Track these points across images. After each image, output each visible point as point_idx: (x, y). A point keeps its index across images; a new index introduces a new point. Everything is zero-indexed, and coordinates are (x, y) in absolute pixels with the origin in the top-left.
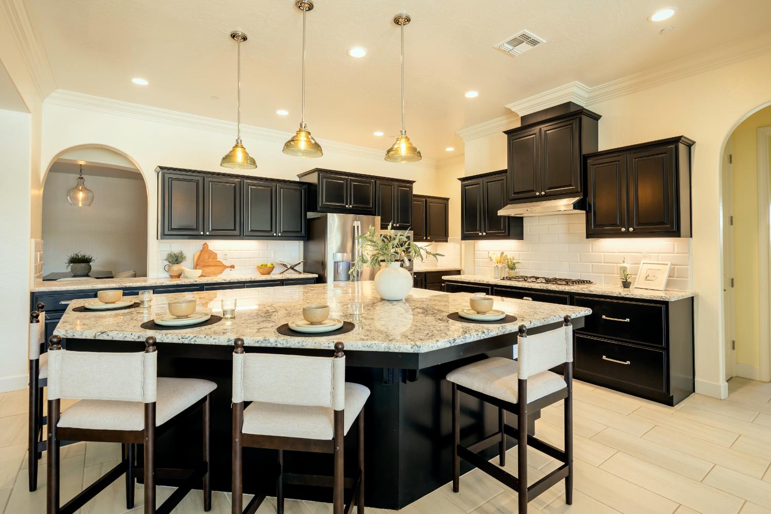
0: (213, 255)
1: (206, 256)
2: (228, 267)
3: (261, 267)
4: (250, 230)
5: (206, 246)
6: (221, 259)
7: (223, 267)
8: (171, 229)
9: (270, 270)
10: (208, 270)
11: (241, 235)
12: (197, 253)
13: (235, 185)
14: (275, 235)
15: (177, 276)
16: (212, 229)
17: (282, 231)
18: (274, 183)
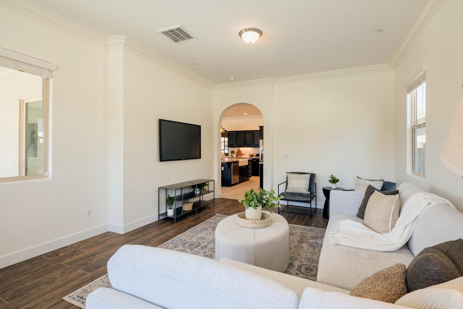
3: (250, 155)
4: (246, 145)
5: (239, 149)
6: (242, 152)
7: (242, 155)
8: (229, 145)
9: (252, 156)
10: (239, 155)
11: (244, 146)
12: (237, 151)
13: (242, 133)
14: (252, 146)
15: (232, 156)
16: (237, 145)
17: (254, 145)
18: (252, 132)
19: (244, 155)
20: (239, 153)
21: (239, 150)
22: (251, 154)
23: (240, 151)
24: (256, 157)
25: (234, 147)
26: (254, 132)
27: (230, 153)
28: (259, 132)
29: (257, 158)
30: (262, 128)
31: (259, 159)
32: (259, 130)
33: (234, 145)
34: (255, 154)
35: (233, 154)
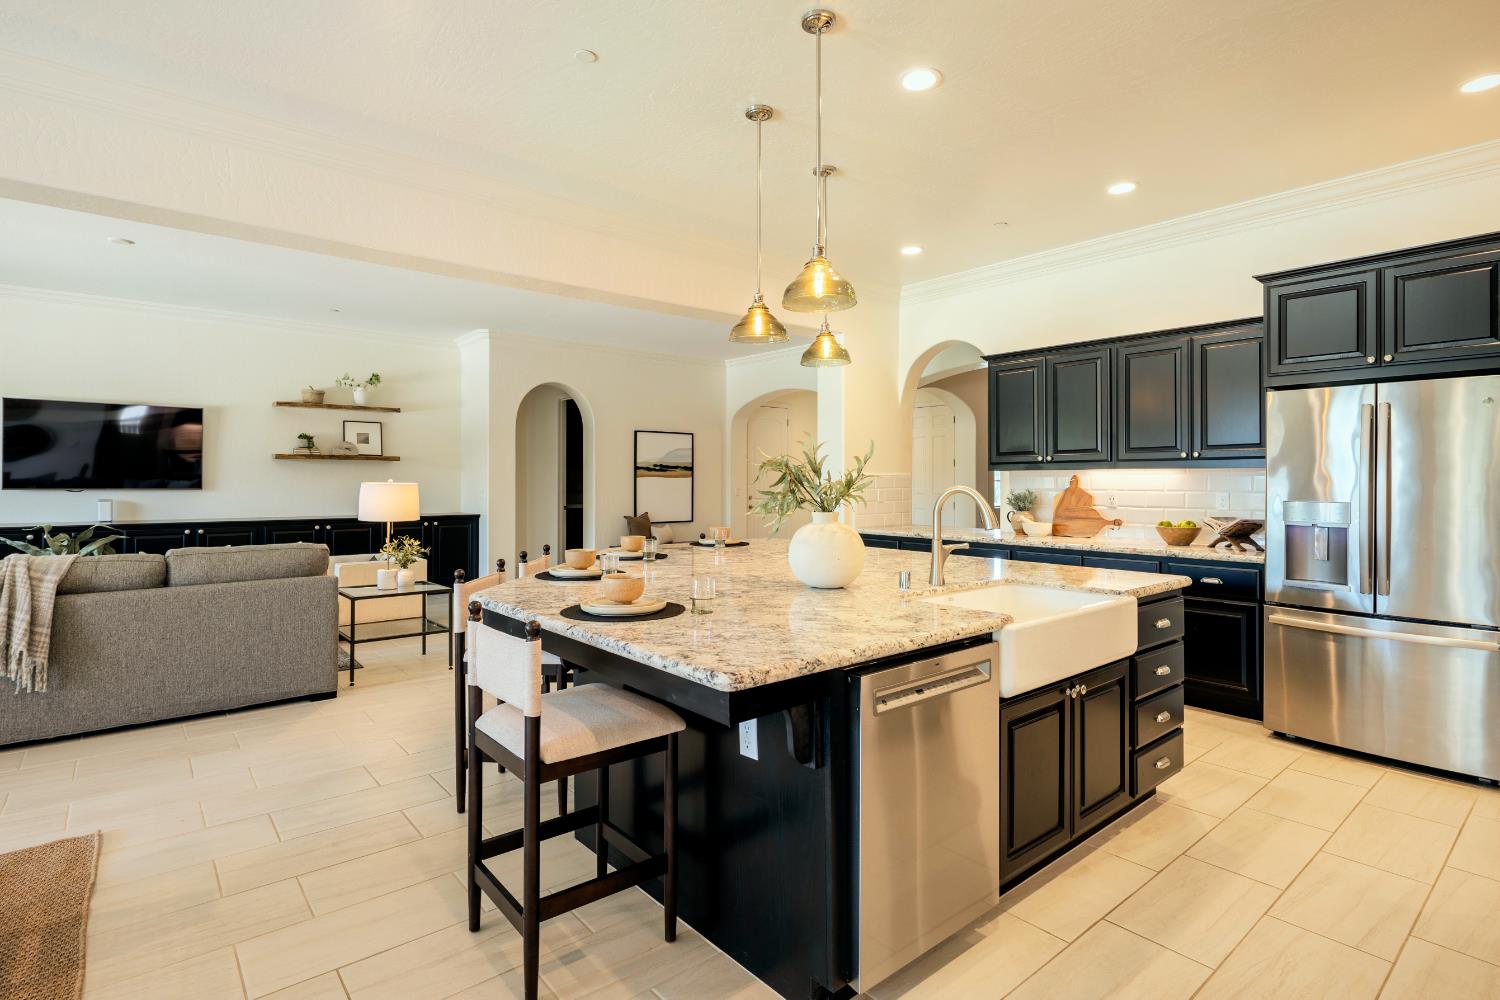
0: (1086, 498)
1: (1074, 499)
2: (1108, 523)
3: (1164, 528)
4: (1129, 449)
5: (1075, 481)
6: (1101, 507)
7: (1099, 522)
8: (999, 454)
9: (1188, 536)
10: (1073, 525)
11: (1113, 460)
12: (1060, 493)
13: (1099, 362)
14: (1184, 455)
15: (1021, 532)
16: (1057, 451)
17: (1205, 445)
18: (1185, 338)
19: (1117, 523)
20: (1076, 508)
21: (1074, 489)
22: (1179, 521)
23: (1083, 493)
24: (1222, 553)
25: (1034, 465)
26: (1200, 338)
28: (1258, 331)
29: (1236, 556)
31: (1261, 568)
32: (1259, 320)
33: (1036, 451)
34: (1213, 523)
35: (1024, 518)
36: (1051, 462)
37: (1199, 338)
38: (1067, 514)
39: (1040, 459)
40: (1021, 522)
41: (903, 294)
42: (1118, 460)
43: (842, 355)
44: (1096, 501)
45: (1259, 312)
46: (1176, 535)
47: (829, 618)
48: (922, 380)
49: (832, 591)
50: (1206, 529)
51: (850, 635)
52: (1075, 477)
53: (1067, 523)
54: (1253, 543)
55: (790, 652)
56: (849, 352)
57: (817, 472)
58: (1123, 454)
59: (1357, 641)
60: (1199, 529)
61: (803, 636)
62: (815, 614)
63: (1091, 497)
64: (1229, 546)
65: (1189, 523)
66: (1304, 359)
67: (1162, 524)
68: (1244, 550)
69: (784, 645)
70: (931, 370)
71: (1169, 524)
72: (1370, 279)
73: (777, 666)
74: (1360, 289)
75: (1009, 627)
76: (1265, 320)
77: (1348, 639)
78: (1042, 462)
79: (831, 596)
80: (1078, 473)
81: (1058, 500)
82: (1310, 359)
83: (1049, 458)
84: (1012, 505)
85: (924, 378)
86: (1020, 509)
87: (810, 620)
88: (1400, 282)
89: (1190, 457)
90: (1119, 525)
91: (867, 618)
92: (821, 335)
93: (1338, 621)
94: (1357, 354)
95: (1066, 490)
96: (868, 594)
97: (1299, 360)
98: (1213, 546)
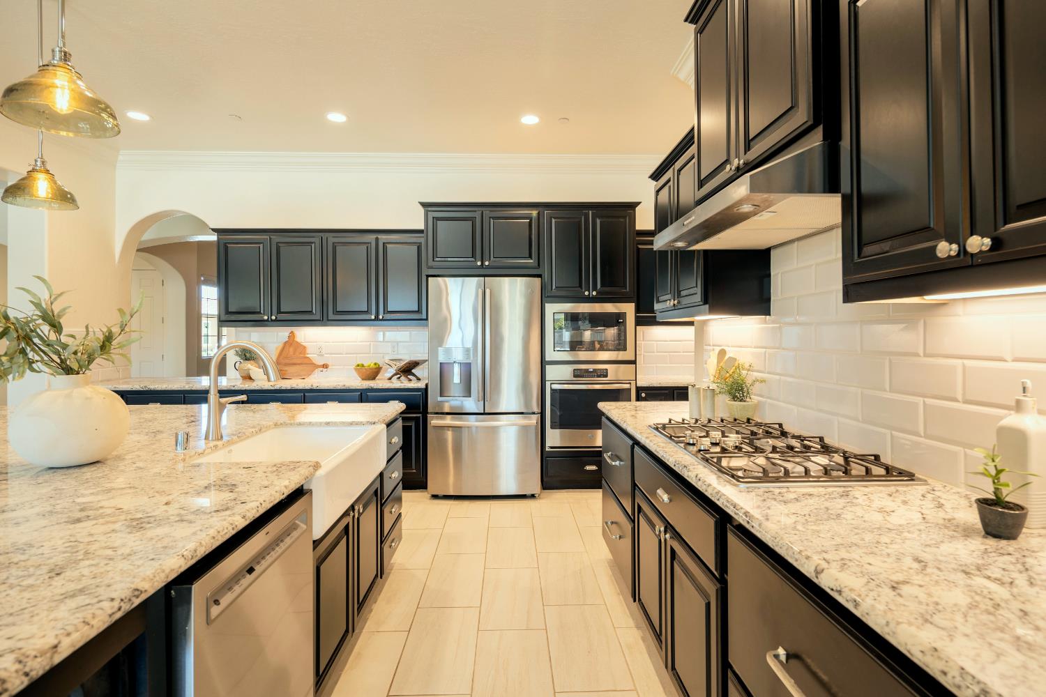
0: (301, 349)
1: (291, 349)
2: (319, 366)
3: (359, 368)
4: (335, 312)
5: (292, 335)
6: (312, 355)
7: (312, 366)
8: (228, 312)
9: (374, 373)
10: (291, 370)
11: (323, 320)
12: (281, 345)
13: (313, 245)
14: (373, 317)
15: (248, 378)
16: (279, 312)
17: (386, 311)
18: (373, 237)
19: (325, 366)
20: (292, 356)
21: (291, 342)
22: (369, 363)
23: (298, 344)
24: (396, 384)
25: (260, 323)
27: (232, 358)
28: (419, 238)
29: (406, 384)
30: (424, 205)
31: (424, 391)
32: (421, 231)
33: (262, 312)
34: (391, 363)
35: (251, 367)
36: (274, 321)
37: (383, 238)
38: (287, 361)
39: (266, 318)
40: (249, 369)
41: (120, 158)
42: (328, 320)
43: (64, 198)
44: (308, 351)
45: (422, 227)
46: (368, 373)
47: (109, 511)
48: (141, 243)
49: (85, 469)
50: (385, 367)
51: (160, 531)
52: (292, 332)
53: (286, 368)
54: (414, 375)
55: (82, 591)
56: (77, 197)
57: (56, 327)
58: (331, 316)
59: (467, 429)
60: (381, 368)
61: (86, 553)
62: (82, 510)
63: (305, 347)
64: (399, 378)
65: (375, 364)
66: (446, 259)
67: (358, 365)
68: (410, 380)
69: (58, 582)
70: (150, 236)
71: (363, 365)
72: (477, 215)
73: (70, 629)
74: (473, 220)
75: (320, 472)
76: (425, 231)
77: (463, 429)
78: (267, 320)
79: (88, 475)
80: (293, 329)
81: (278, 351)
82: (449, 259)
83: (274, 318)
84: (240, 356)
85: (143, 241)
86: (247, 359)
87: (79, 520)
88: (492, 220)
89: (377, 319)
90: (327, 368)
91: (165, 499)
92: (34, 170)
93: (452, 419)
94: (473, 259)
95: (286, 343)
96: (140, 464)
97: (443, 259)
98: (390, 379)
